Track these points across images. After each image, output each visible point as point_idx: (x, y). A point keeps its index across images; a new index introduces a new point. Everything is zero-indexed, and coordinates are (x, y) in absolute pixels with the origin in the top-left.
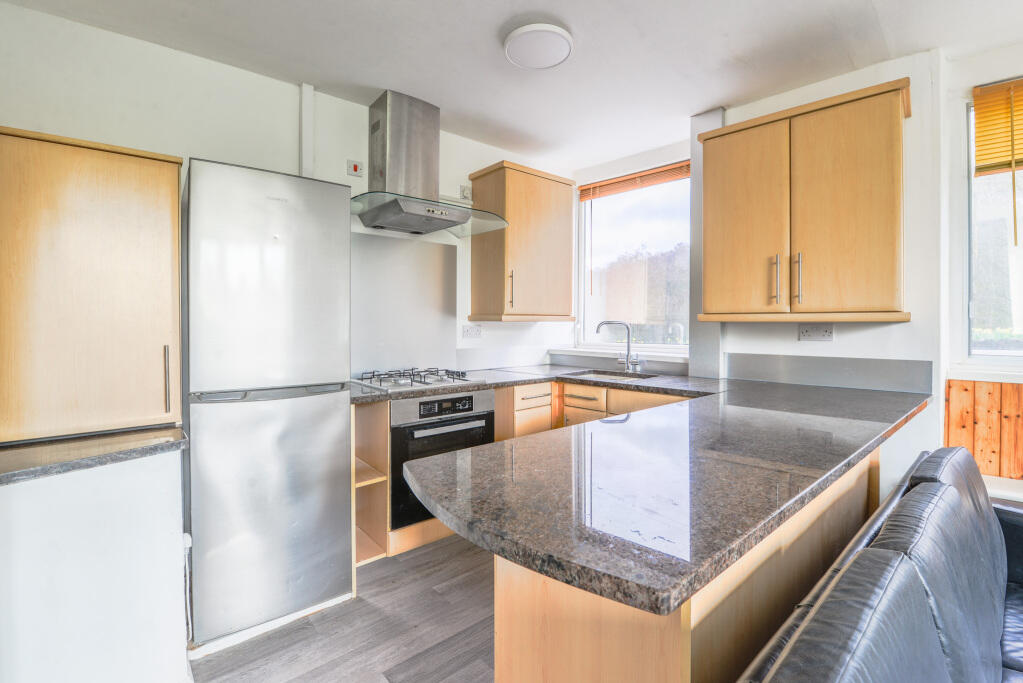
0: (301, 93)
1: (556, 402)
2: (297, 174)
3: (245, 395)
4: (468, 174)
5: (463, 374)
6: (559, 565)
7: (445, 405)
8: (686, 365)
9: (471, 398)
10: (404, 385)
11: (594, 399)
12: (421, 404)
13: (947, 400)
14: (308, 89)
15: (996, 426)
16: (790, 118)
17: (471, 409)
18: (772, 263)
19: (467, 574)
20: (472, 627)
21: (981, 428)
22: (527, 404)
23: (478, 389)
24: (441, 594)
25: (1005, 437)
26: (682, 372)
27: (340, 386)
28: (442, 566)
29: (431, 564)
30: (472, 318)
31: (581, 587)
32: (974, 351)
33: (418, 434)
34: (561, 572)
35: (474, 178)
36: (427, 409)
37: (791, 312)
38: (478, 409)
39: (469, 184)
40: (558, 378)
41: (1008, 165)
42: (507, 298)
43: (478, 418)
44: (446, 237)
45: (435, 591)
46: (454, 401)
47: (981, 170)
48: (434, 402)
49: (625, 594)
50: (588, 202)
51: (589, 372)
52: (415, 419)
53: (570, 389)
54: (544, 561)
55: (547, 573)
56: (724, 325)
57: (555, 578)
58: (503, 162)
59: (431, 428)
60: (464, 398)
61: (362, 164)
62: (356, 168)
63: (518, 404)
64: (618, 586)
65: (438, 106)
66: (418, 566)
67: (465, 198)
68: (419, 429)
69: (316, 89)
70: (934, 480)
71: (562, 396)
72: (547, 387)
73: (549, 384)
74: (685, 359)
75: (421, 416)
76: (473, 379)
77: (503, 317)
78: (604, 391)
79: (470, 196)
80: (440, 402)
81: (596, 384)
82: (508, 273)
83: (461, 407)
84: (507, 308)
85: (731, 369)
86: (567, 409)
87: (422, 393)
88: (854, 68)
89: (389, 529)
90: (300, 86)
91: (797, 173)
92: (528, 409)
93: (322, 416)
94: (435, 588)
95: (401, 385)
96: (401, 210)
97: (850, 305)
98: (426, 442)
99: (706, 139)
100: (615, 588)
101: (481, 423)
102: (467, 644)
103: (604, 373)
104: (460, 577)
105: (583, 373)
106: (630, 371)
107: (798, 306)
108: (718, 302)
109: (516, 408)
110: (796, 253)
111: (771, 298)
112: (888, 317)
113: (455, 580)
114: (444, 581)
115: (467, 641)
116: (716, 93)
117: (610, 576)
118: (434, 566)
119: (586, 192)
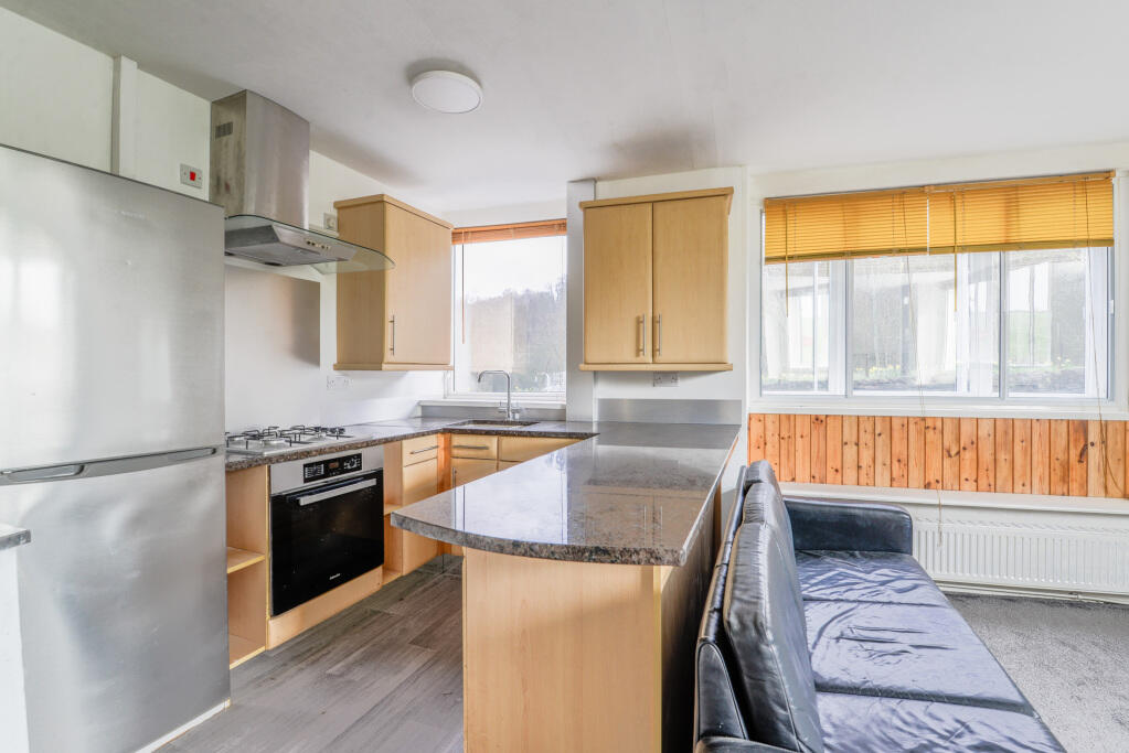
0: (117, 69)
1: (442, 455)
2: (108, 170)
3: (82, 469)
4: (333, 201)
5: (342, 430)
6: (605, 552)
7: (332, 466)
8: (563, 411)
9: (359, 456)
10: (278, 446)
11: (486, 448)
12: (305, 466)
13: (749, 429)
14: (128, 66)
15: (777, 446)
16: (653, 202)
17: (359, 468)
18: (639, 322)
19: (362, 650)
20: (390, 694)
21: (769, 446)
22: (415, 458)
23: (368, 446)
24: (341, 675)
25: (782, 452)
26: (561, 417)
27: (209, 451)
28: (330, 648)
29: (314, 650)
30: (338, 367)
31: (623, 563)
32: (764, 392)
33: (304, 501)
34: (607, 556)
35: (341, 207)
36: (312, 471)
37: (654, 363)
38: (367, 468)
39: (334, 213)
40: (444, 429)
41: (783, 258)
42: (388, 345)
43: (367, 477)
44: (308, 273)
45: (330, 675)
46: (341, 460)
47: (769, 260)
48: (318, 463)
49: (657, 558)
50: (458, 247)
51: (469, 422)
52: (299, 484)
53: (458, 440)
54: (591, 552)
55: (595, 561)
56: (595, 373)
57: (602, 562)
58: (383, 195)
59: (317, 492)
60: (353, 456)
61: (201, 172)
62: (193, 176)
63: (407, 459)
64: (651, 554)
65: (309, 120)
66: (296, 657)
67: (330, 228)
68: (303, 496)
69: (139, 67)
70: (759, 481)
71: (448, 448)
72: (433, 440)
73: (434, 436)
74: (563, 405)
75: (306, 481)
76: (357, 435)
77: (384, 366)
78: (495, 439)
79: (335, 226)
80: (326, 463)
81: (488, 433)
82: (389, 317)
83: (349, 467)
84: (388, 356)
85: (601, 413)
86: (455, 461)
87: (307, 454)
88: (693, 168)
89: (268, 617)
90: (116, 57)
91: (658, 249)
92: (417, 464)
93: (192, 486)
94: (330, 671)
95: (273, 447)
96: (277, 240)
97: (695, 357)
98: (311, 509)
99: (586, 207)
100: (649, 556)
101: (372, 482)
102: (390, 711)
103: (484, 422)
104: (354, 655)
105: (464, 424)
106: (511, 419)
107: (658, 359)
108: (596, 353)
109: (405, 463)
110: (657, 314)
111: (638, 351)
112: (717, 366)
113: (351, 659)
114: (338, 662)
115: (388, 709)
116: (593, 166)
117: (645, 549)
118: (319, 651)
119: (458, 236)
